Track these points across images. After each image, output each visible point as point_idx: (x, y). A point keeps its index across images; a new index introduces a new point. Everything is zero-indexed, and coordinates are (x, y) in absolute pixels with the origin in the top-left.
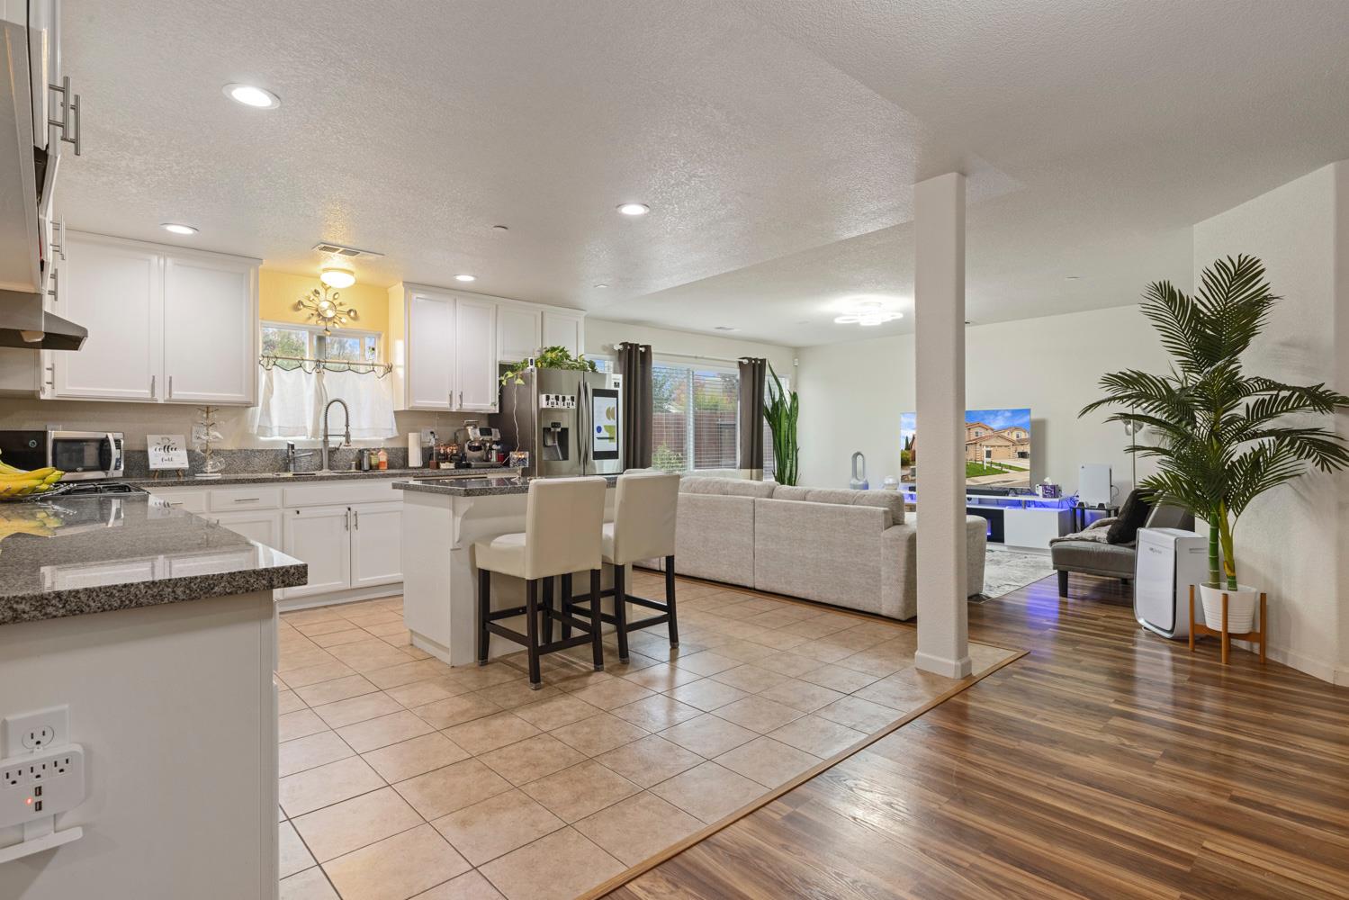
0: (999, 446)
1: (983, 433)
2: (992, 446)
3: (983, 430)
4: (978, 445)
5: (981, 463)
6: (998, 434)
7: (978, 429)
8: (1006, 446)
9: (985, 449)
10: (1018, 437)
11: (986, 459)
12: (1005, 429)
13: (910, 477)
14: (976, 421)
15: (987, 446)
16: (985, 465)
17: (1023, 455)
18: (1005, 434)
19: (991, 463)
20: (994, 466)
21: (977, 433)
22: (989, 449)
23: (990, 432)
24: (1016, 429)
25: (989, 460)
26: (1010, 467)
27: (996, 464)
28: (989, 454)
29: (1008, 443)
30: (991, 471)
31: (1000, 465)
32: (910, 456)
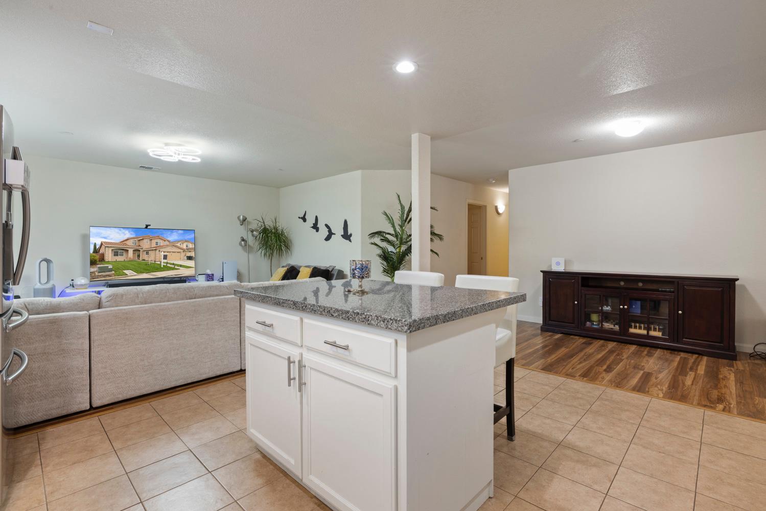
0: (173, 252)
1: (161, 243)
2: (168, 252)
3: (161, 241)
4: (158, 251)
5: (159, 263)
6: (172, 243)
7: (159, 241)
8: (178, 252)
9: (163, 254)
10: (187, 246)
11: (163, 261)
12: (178, 241)
13: (97, 274)
14: (156, 235)
15: (164, 252)
16: (162, 264)
17: (190, 258)
18: (178, 245)
19: (167, 263)
20: (168, 265)
21: (157, 243)
22: (165, 254)
23: (167, 243)
24: (186, 241)
25: (165, 261)
26: (181, 266)
27: (171, 264)
28: (165, 257)
29: (179, 250)
30: (166, 268)
31: (173, 264)
32: (97, 257)
